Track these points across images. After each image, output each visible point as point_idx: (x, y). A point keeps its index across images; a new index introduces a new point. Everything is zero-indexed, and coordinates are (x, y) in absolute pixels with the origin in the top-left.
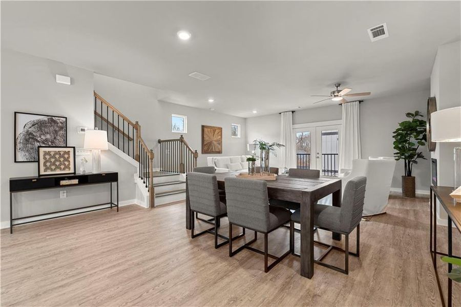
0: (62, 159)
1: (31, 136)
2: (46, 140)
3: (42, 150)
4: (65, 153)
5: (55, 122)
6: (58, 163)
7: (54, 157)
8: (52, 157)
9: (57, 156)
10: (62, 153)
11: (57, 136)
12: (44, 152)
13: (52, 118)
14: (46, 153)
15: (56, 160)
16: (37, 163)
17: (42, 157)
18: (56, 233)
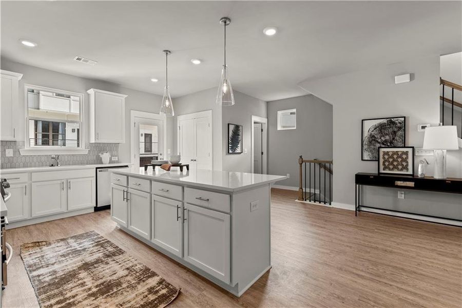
0: (400, 160)
1: (373, 138)
2: (386, 141)
3: (382, 150)
4: (403, 153)
5: (393, 123)
6: (395, 163)
7: (392, 157)
8: (390, 157)
9: (395, 156)
10: (400, 153)
11: (395, 136)
12: (383, 152)
13: (391, 120)
14: (385, 153)
15: (394, 160)
16: (377, 162)
17: (382, 157)
18: (384, 229)
